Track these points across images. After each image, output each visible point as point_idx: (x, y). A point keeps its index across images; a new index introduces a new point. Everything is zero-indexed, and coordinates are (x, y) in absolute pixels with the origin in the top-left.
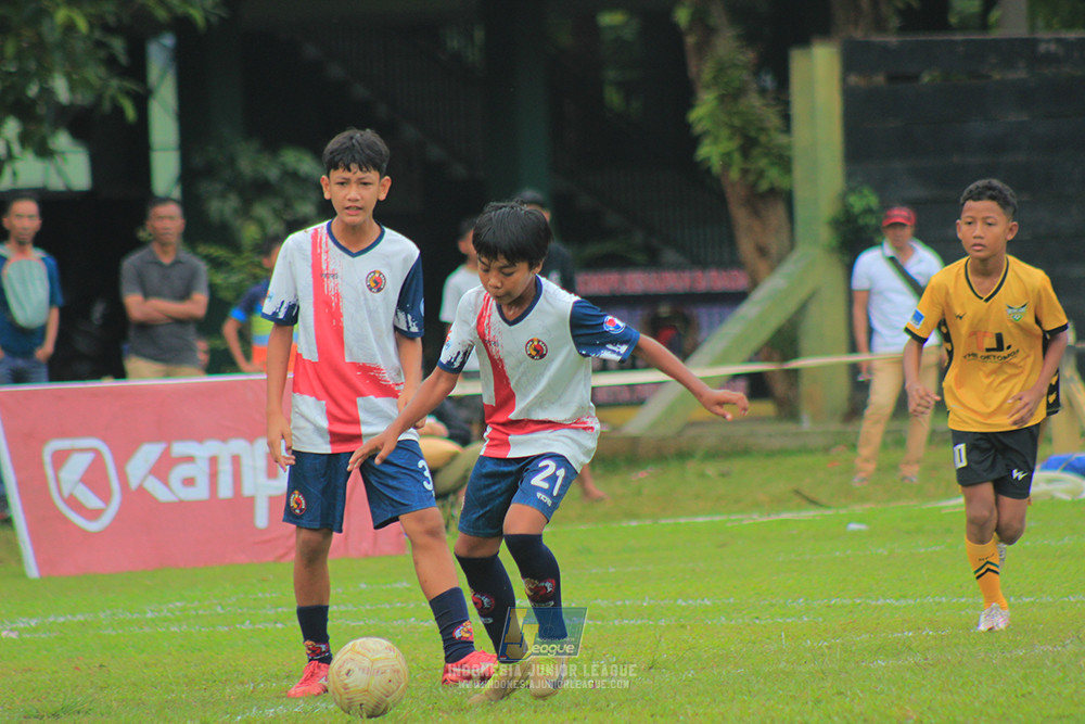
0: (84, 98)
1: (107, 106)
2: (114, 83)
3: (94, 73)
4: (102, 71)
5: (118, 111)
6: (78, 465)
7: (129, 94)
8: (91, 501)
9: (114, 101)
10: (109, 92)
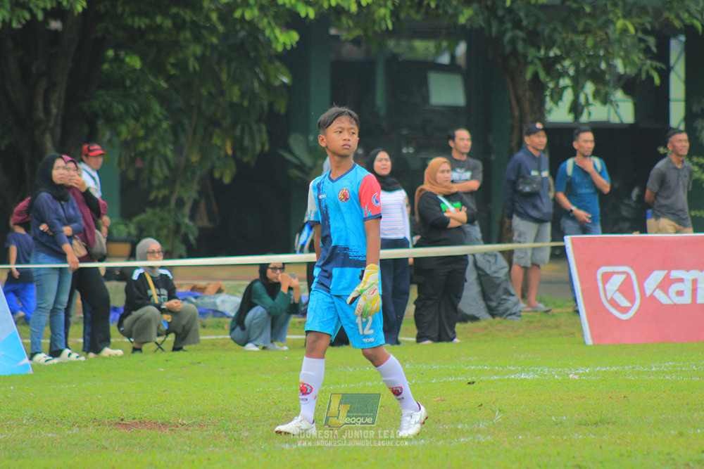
0: (631, 71)
1: (644, 76)
2: (649, 62)
3: (637, 57)
4: (641, 56)
5: (650, 78)
6: (617, 281)
7: (656, 69)
8: (624, 302)
9: (647, 72)
10: (645, 68)
